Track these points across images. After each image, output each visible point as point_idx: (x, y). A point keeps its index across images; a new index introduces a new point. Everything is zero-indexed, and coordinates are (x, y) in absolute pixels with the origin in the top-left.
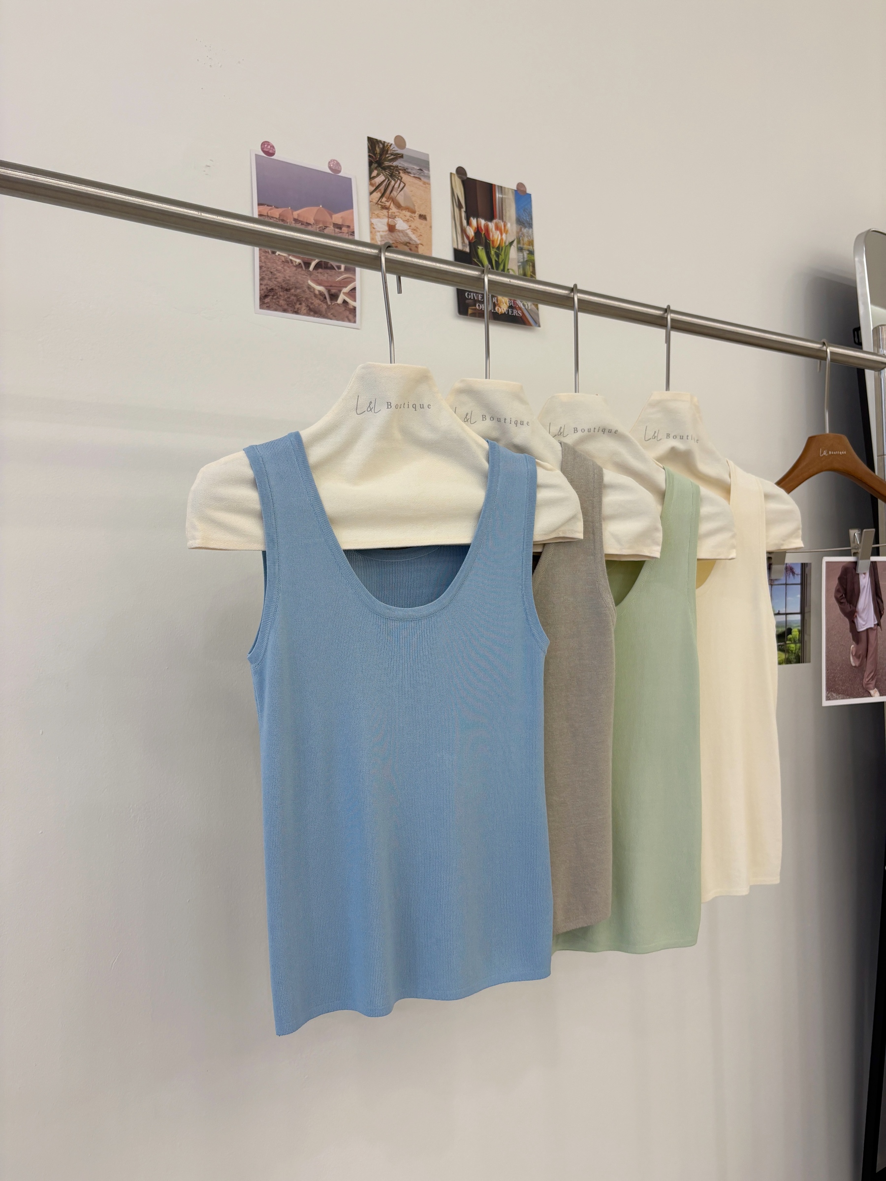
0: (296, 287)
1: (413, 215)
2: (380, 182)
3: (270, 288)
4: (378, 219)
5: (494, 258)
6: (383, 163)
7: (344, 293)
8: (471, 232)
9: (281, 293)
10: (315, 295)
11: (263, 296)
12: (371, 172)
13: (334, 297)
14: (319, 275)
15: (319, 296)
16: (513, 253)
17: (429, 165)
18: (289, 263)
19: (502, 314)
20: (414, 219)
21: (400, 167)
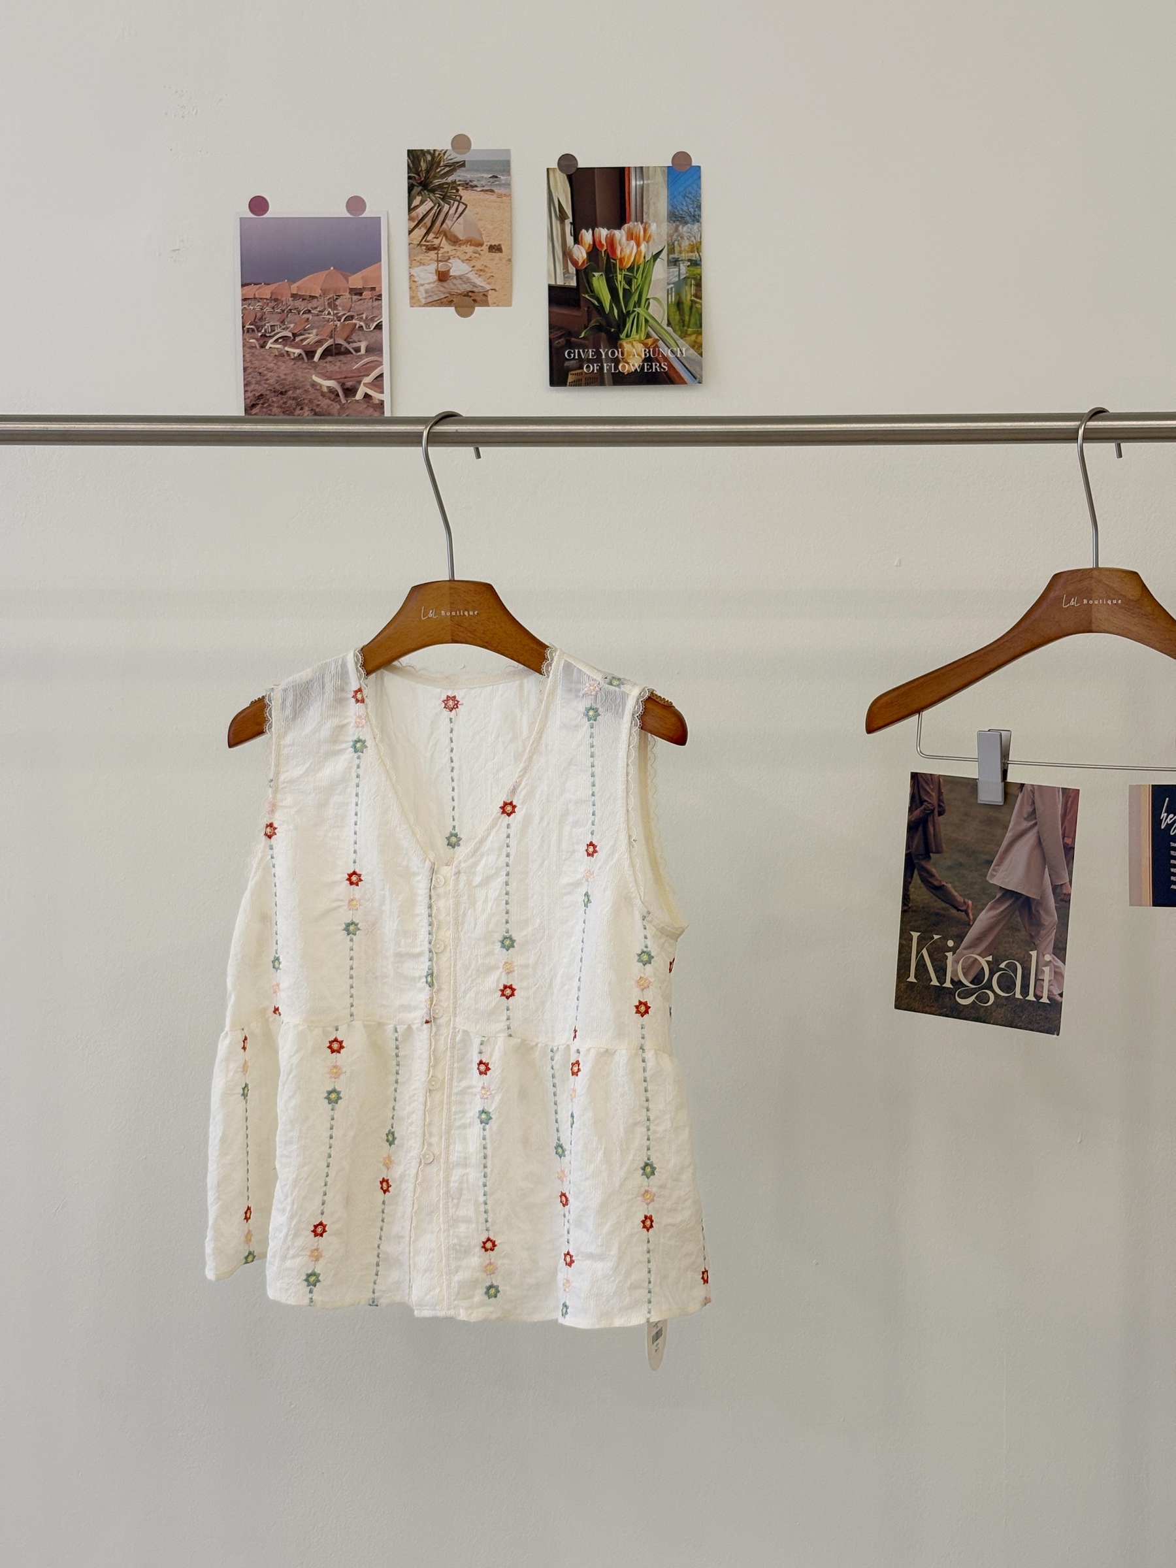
0: (294, 387)
1: (479, 249)
2: (425, 213)
3: (259, 394)
4: (422, 267)
5: (621, 285)
6: (431, 182)
7: (364, 384)
8: (580, 253)
9: (274, 399)
10: (323, 395)
11: (250, 405)
12: (410, 203)
13: (350, 392)
14: (328, 365)
15: (329, 394)
16: (660, 272)
17: (510, 166)
18: (284, 356)
19: (630, 374)
20: (480, 254)
21: (460, 181)
